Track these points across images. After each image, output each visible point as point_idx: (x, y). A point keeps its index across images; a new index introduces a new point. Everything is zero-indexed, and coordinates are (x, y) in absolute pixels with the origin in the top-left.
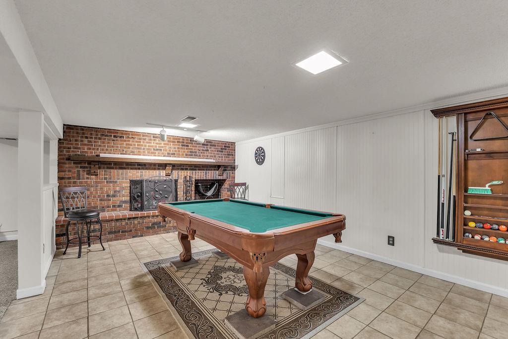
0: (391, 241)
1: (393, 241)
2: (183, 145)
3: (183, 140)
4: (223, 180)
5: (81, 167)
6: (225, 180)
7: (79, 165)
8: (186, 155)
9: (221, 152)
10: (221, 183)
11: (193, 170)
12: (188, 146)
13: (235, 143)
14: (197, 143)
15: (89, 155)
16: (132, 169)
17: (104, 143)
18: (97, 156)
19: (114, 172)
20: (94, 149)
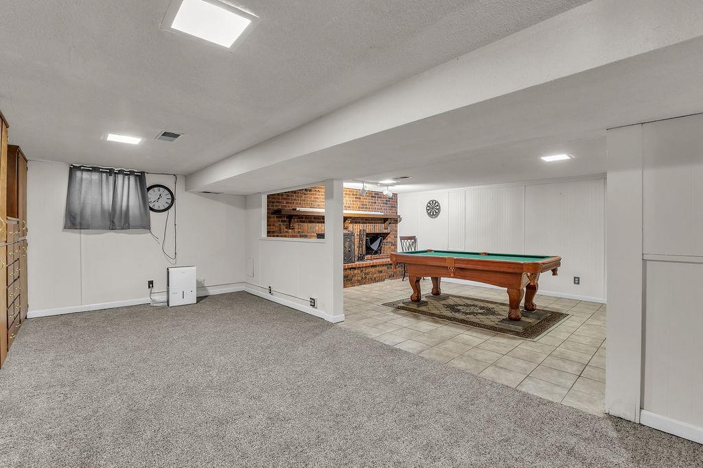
0: (577, 281)
1: (579, 280)
2: (356, 198)
3: (357, 192)
4: (386, 234)
5: (282, 221)
6: (388, 234)
7: (280, 220)
8: (359, 208)
9: (387, 204)
10: (384, 235)
11: (364, 223)
12: (360, 198)
13: (396, 194)
14: (385, 197)
15: (288, 208)
16: (318, 222)
17: (298, 196)
18: (293, 210)
19: (306, 226)
20: (291, 203)
